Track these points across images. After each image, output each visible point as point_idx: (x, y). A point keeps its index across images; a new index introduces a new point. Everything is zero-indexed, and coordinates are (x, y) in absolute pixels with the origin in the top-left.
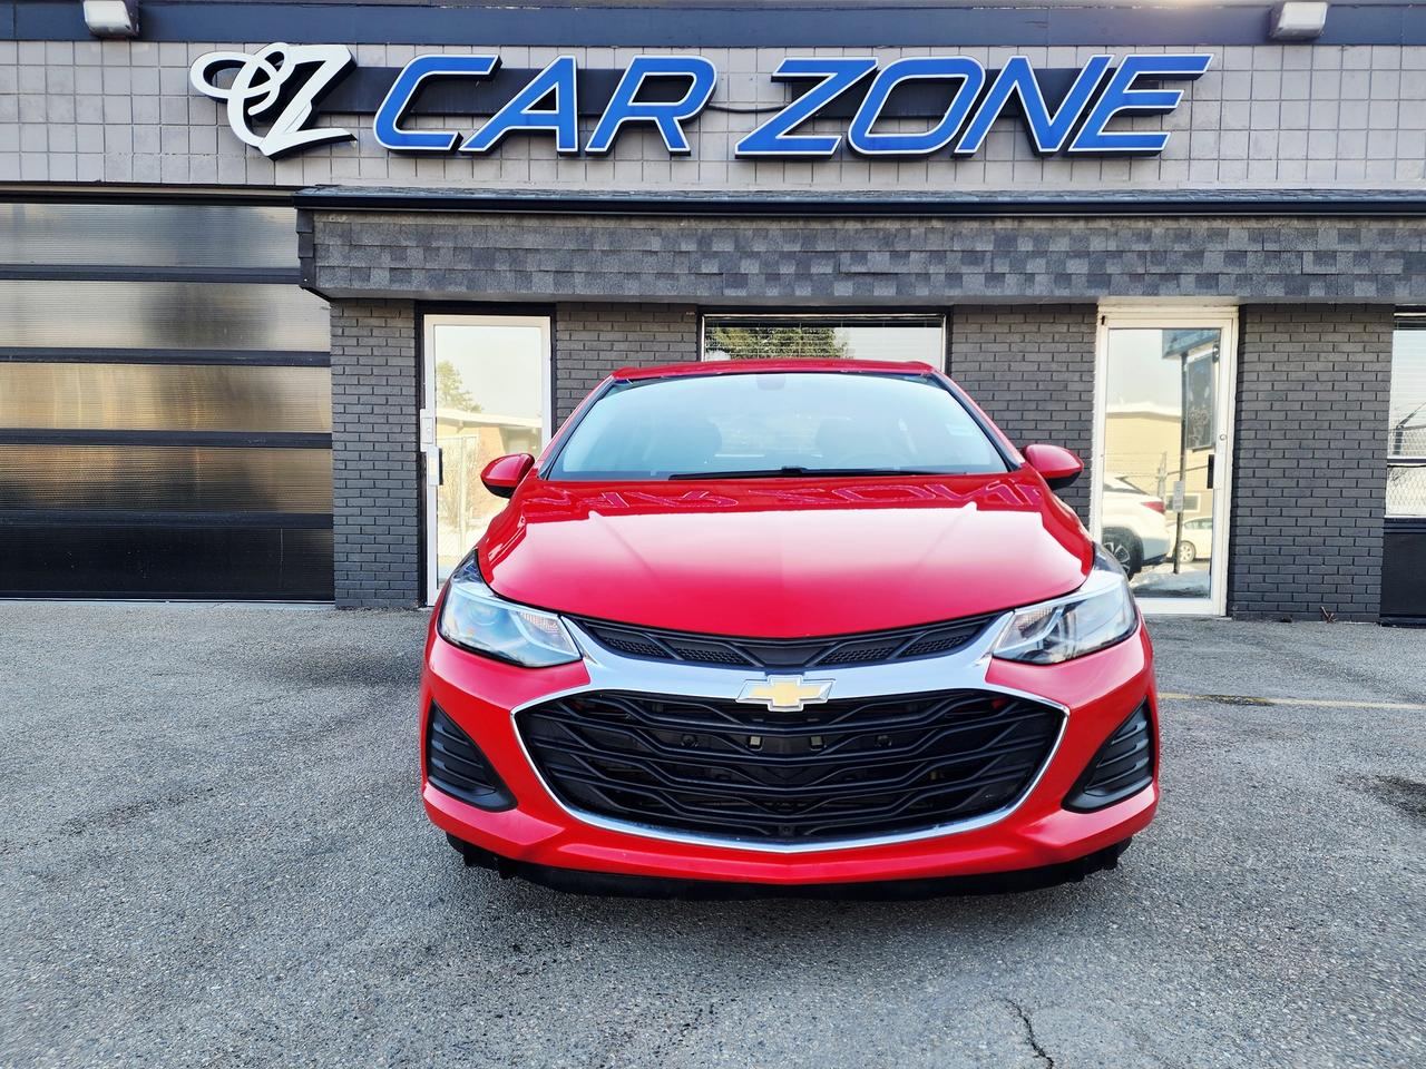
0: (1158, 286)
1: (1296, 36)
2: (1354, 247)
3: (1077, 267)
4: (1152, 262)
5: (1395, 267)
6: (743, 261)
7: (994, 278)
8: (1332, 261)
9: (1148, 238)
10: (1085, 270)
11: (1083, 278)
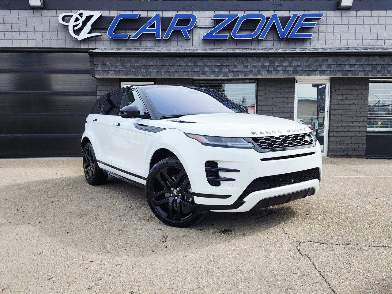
0: (310, 74)
1: (345, 8)
2: (359, 63)
3: (290, 69)
4: (309, 68)
5: (369, 69)
6: (205, 68)
7: (269, 72)
8: (353, 67)
9: (308, 62)
10: (292, 70)
11: (292, 72)
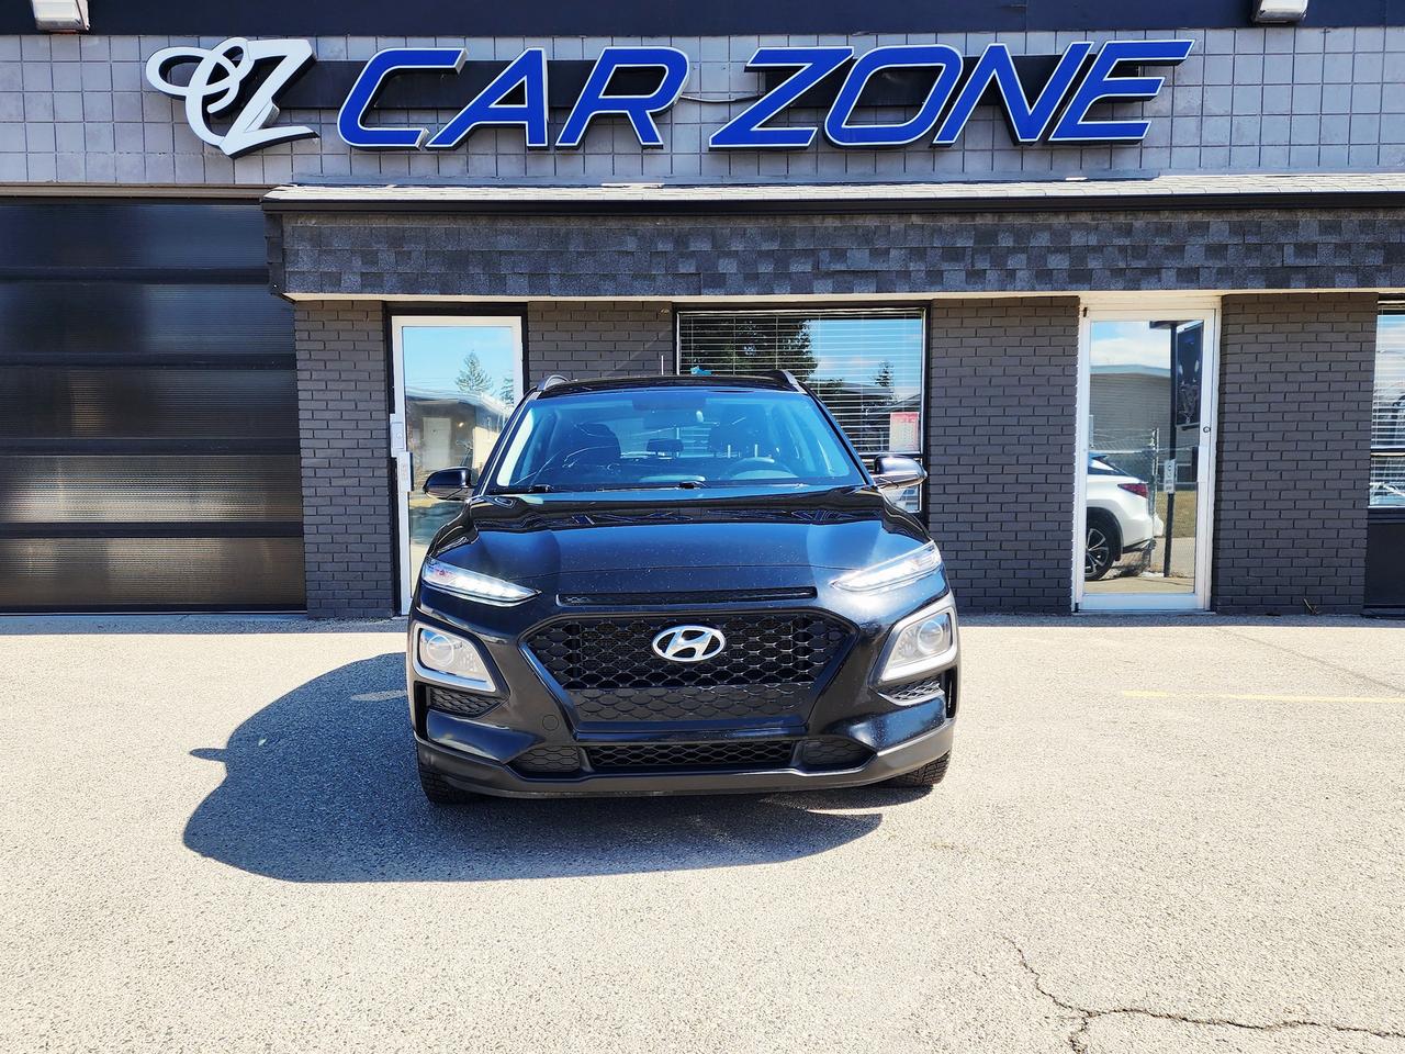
0: (1138, 281)
1: (1278, 19)
2: (1334, 239)
3: (1057, 262)
4: (1133, 257)
5: (1376, 259)
6: (721, 261)
7: (975, 278)
8: (1311, 253)
9: (1128, 231)
10: (1065, 265)
11: (1065, 274)
